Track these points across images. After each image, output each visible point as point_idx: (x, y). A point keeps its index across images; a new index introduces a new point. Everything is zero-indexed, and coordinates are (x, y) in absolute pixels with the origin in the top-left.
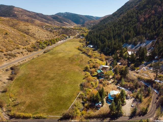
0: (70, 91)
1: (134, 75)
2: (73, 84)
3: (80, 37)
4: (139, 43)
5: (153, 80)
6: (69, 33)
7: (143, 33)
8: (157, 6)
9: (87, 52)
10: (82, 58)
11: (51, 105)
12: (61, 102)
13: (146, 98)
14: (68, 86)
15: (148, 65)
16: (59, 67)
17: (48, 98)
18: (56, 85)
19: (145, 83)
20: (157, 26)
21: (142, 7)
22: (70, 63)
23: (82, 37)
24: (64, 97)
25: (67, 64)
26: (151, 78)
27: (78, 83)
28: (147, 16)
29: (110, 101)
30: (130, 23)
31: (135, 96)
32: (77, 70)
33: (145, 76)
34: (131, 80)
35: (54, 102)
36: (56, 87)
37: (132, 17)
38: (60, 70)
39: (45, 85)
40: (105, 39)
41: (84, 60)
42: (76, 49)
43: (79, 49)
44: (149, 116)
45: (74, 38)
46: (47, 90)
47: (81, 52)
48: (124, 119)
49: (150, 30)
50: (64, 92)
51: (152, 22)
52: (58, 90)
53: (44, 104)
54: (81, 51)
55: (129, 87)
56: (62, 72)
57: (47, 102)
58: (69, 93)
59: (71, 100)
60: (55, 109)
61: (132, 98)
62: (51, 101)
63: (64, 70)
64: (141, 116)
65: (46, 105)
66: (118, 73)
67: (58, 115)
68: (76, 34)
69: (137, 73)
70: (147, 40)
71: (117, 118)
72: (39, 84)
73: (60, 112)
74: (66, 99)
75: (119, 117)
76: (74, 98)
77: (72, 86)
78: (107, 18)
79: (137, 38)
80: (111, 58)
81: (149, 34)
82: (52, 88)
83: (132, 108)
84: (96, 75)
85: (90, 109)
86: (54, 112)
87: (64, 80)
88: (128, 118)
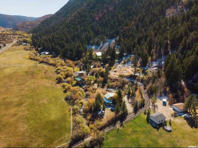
0: (57, 110)
1: (114, 74)
2: (55, 102)
3: (21, 44)
4: (102, 43)
5: (133, 74)
6: (2, 41)
7: (102, 33)
8: (108, 6)
9: (46, 61)
10: (45, 69)
11: (45, 136)
12: (56, 127)
13: (137, 92)
14: (51, 106)
15: (122, 62)
16: (18, 86)
17: (33, 130)
18: (32, 110)
19: (128, 79)
20: (113, 25)
21: (92, 6)
22: (31, 78)
23: (25, 44)
24: (55, 119)
25: (28, 80)
26: (131, 73)
27: (60, 99)
28: (101, 16)
29: (109, 105)
30: (85, 23)
31: (127, 93)
32: (48, 84)
33: (124, 73)
34: (114, 79)
35: (45, 131)
36: (35, 112)
37: (85, 17)
38: (22, 90)
39: (15, 115)
40: (63, 43)
41: (49, 71)
42: (26, 59)
43: (31, 59)
44: (148, 105)
45: (12, 46)
46: (24, 120)
47: (37, 62)
48: (131, 116)
49: (109, 29)
50: (50, 114)
51: (108, 21)
52: (40, 114)
53: (33, 138)
54: (37, 60)
55: (116, 86)
56: (28, 92)
57: (35, 134)
58: (58, 113)
59: (67, 120)
60: (53, 137)
61: (124, 96)
62: (41, 131)
63: (29, 88)
64: (142, 108)
65: (37, 138)
66: (99, 76)
67: (64, 143)
68: (12, 40)
69: (115, 72)
70: (109, 39)
71: (126, 118)
72: (3, 118)
73: (62, 138)
74: (59, 121)
75: (127, 116)
76: (67, 116)
77: (55, 104)
78: (49, 19)
79: (98, 38)
80: (80, 62)
81: (109, 33)
82: (28, 116)
83: (130, 104)
84: (75, 83)
85: (95, 120)
86: (56, 142)
87: (39, 100)
88: (134, 114)
